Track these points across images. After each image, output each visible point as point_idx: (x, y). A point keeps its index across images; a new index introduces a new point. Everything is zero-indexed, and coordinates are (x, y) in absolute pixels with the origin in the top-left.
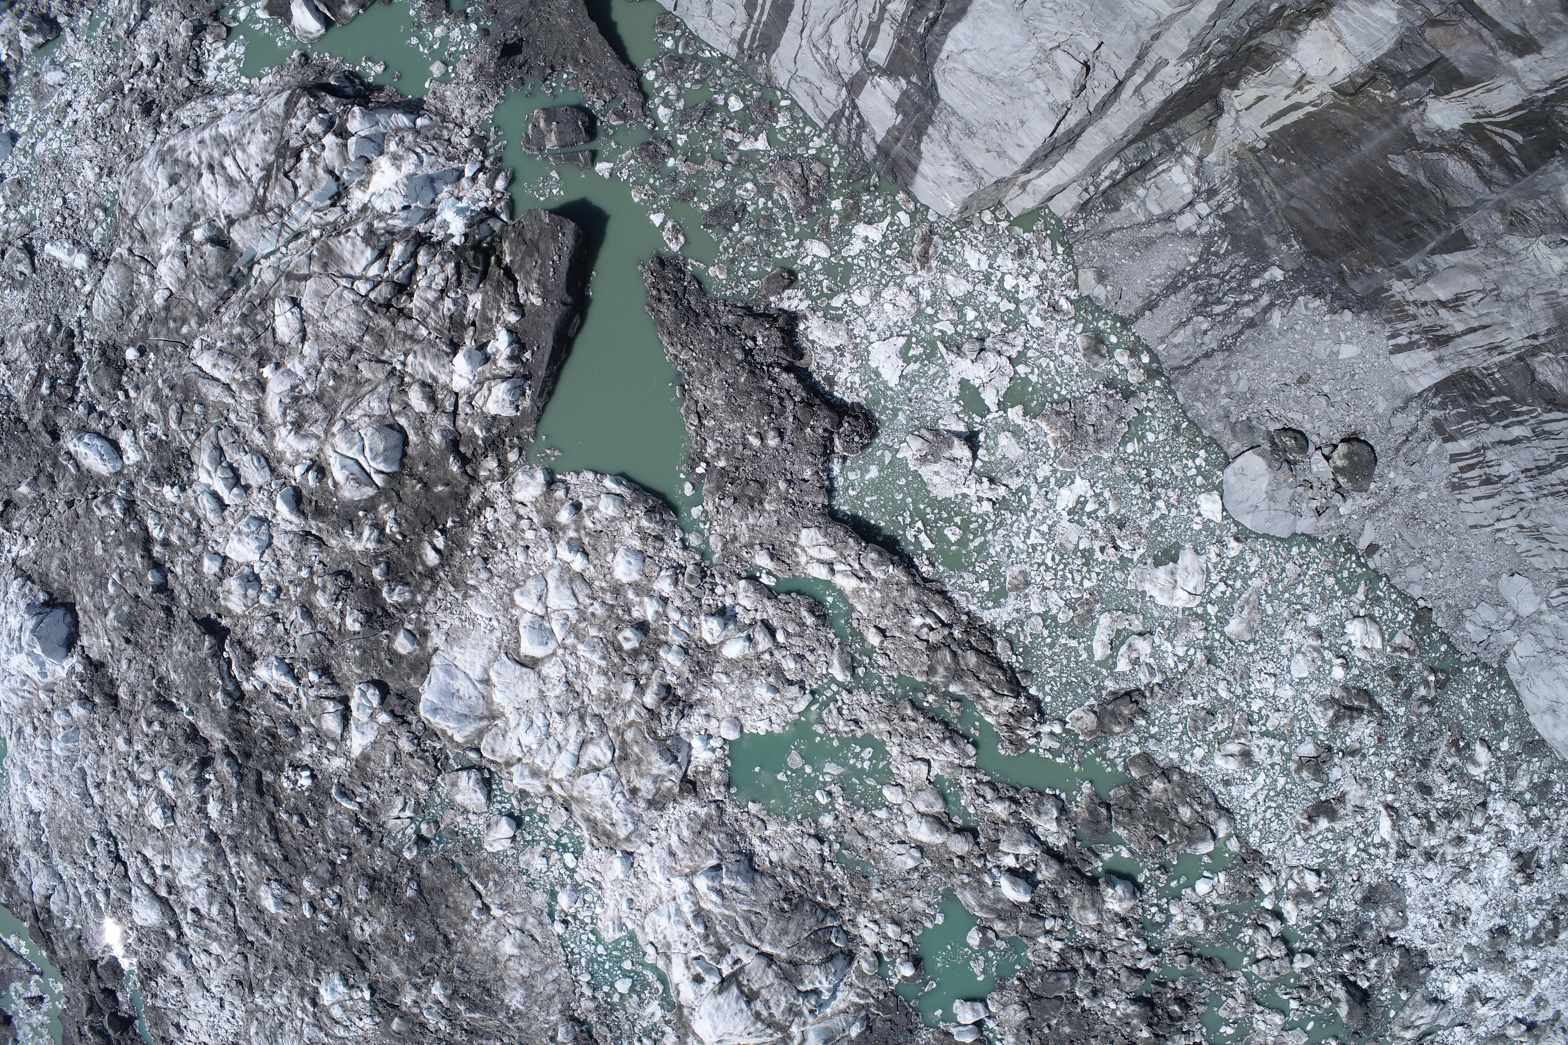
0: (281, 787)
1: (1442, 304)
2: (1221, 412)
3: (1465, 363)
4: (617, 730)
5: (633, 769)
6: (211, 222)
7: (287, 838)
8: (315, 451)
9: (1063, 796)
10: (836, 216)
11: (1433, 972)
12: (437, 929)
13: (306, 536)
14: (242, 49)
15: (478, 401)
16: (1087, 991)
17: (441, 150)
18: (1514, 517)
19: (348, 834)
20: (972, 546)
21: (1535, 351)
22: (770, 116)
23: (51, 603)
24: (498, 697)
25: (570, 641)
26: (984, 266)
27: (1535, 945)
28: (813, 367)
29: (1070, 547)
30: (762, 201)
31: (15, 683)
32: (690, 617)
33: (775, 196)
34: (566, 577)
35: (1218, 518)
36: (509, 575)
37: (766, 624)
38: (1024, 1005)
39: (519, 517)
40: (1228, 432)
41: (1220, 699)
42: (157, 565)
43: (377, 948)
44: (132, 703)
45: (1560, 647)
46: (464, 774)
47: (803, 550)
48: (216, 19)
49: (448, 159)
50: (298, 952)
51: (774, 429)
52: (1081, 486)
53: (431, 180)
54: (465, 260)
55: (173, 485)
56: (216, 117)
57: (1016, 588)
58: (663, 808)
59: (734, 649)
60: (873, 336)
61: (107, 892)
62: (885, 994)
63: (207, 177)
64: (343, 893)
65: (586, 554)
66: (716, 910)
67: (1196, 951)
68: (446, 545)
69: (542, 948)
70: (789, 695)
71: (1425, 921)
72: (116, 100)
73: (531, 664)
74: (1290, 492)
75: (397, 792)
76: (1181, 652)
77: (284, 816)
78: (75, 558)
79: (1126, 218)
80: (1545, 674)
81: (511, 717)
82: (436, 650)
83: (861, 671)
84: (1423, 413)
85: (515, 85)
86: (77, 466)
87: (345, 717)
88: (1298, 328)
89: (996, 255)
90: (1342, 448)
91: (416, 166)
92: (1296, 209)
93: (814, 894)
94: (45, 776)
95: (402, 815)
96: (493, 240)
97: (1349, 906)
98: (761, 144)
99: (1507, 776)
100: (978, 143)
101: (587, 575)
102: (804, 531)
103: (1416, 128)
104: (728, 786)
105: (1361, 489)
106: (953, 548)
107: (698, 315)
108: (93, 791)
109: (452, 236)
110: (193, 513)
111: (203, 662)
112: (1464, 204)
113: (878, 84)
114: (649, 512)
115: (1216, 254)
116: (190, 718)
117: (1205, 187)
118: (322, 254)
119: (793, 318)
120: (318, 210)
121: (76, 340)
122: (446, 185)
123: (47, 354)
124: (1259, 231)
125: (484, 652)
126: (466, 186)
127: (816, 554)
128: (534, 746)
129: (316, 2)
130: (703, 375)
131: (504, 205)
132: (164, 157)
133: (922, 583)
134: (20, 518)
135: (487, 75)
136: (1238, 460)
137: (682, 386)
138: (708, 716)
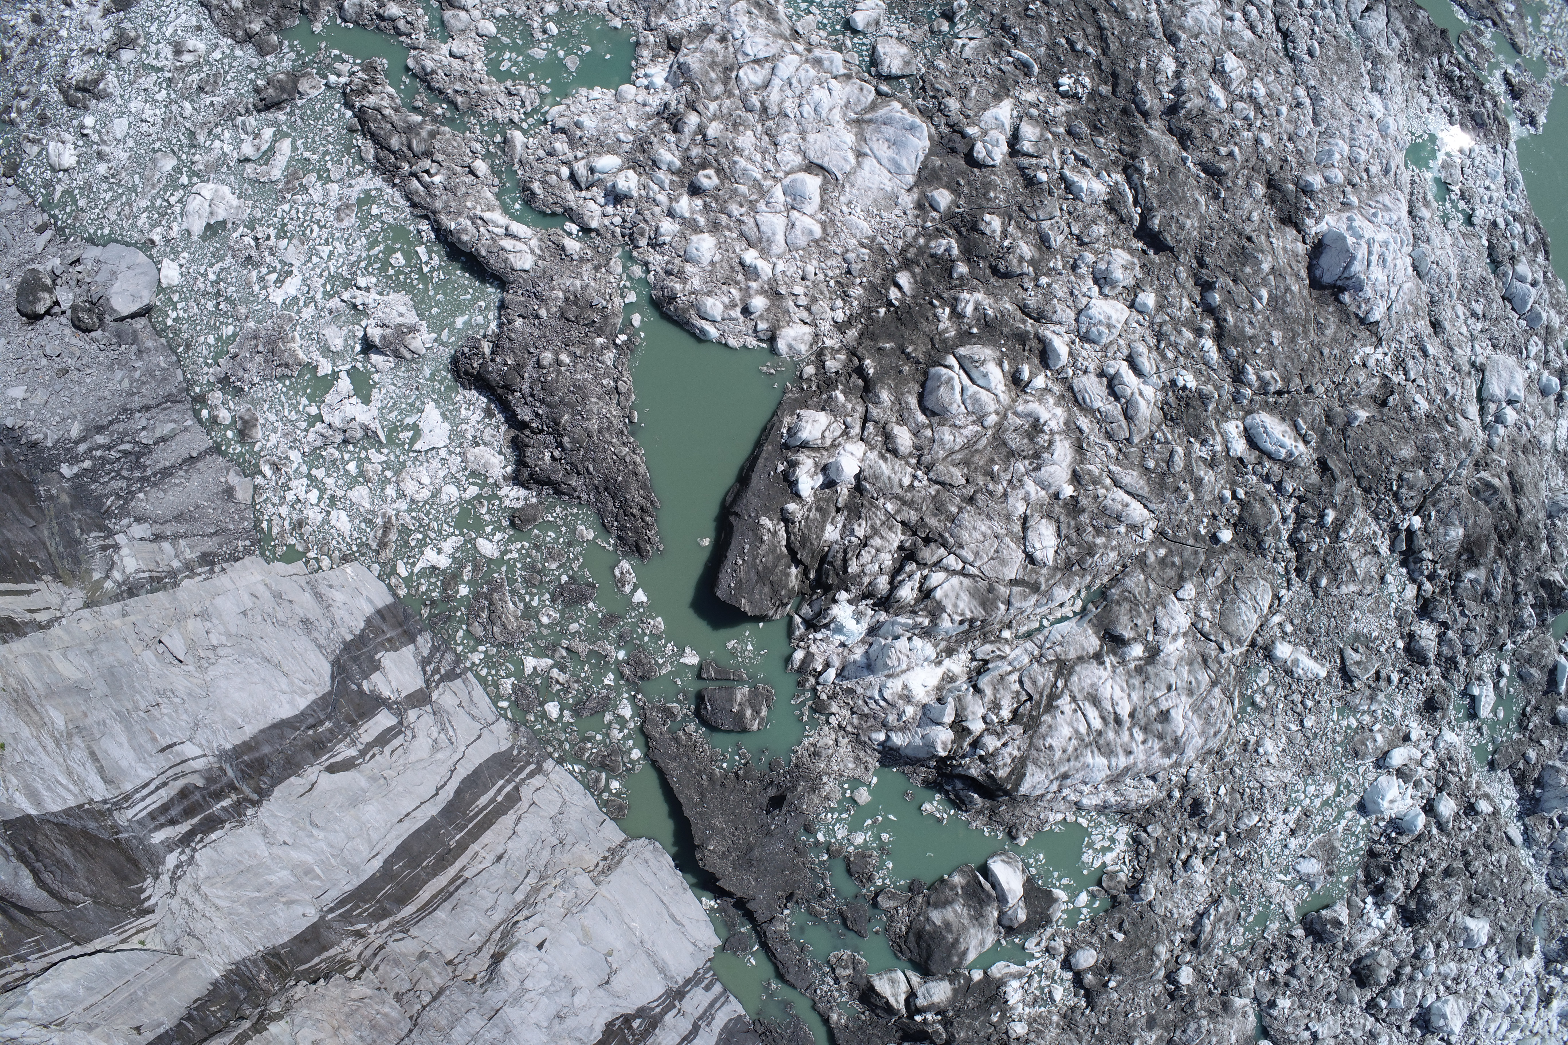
0: (1092, 79)
2: (145, 356)
5: (720, 59)
6: (1123, 662)
7: (1090, 30)
8: (1020, 400)
9: (339, 21)
10: (466, 578)
13: (1040, 317)
14: (1085, 858)
15: (838, 429)
17: (861, 702)
19: (1025, 28)
20: (381, 247)
23: (1337, 290)
24: (849, 138)
25: (768, 184)
26: (334, 513)
28: (503, 428)
29: (295, 241)
32: (647, 197)
33: (521, 606)
34: (765, 244)
35: (166, 262)
36: (826, 254)
37: (577, 185)
39: (808, 309)
40: (142, 338)
41: (192, 102)
42: (1210, 310)
44: (1251, 178)
46: (895, 70)
47: (532, 252)
48: (1114, 898)
49: (853, 691)
51: (543, 368)
52: (277, 297)
53: (869, 666)
54: (838, 575)
55: (1184, 388)
56: (1114, 781)
57: (348, 206)
58: (700, 26)
59: (609, 163)
60: (443, 453)
65: (742, 264)
68: (887, 290)
70: (566, 119)
72: (1236, 827)
73: (812, 167)
74: (97, 278)
75: (969, 63)
76: (217, 143)
77: (1090, 49)
78: (1306, 332)
81: (838, 118)
82: (909, 190)
83: (498, 139)
85: (779, 764)
86: (1296, 427)
87: (1015, 138)
88: (57, 419)
89: (322, 524)
91: (885, 686)
94: (1360, 123)
95: (966, 41)
96: (810, 595)
100: (300, 612)
101: (744, 245)
102: (527, 267)
104: (638, 43)
105: (36, 276)
107: (606, 489)
108: (1307, 101)
109: (848, 602)
110: (1164, 357)
111: (1162, 205)
113: (393, 693)
114: (673, 298)
115: (119, 497)
116: (1184, 155)
118: (994, 603)
119: (517, 480)
120: (1000, 657)
121: (1294, 565)
122: (855, 662)
123: (1328, 555)
124: (73, 508)
125: (859, 181)
126: (835, 657)
127: (520, 246)
128: (816, 87)
129: (993, 893)
130: (608, 428)
131: (797, 633)
132: (1175, 746)
133: (429, 215)
134: (1371, 385)
135: (807, 779)
136: (134, 308)
137: (631, 422)
138: (644, 105)
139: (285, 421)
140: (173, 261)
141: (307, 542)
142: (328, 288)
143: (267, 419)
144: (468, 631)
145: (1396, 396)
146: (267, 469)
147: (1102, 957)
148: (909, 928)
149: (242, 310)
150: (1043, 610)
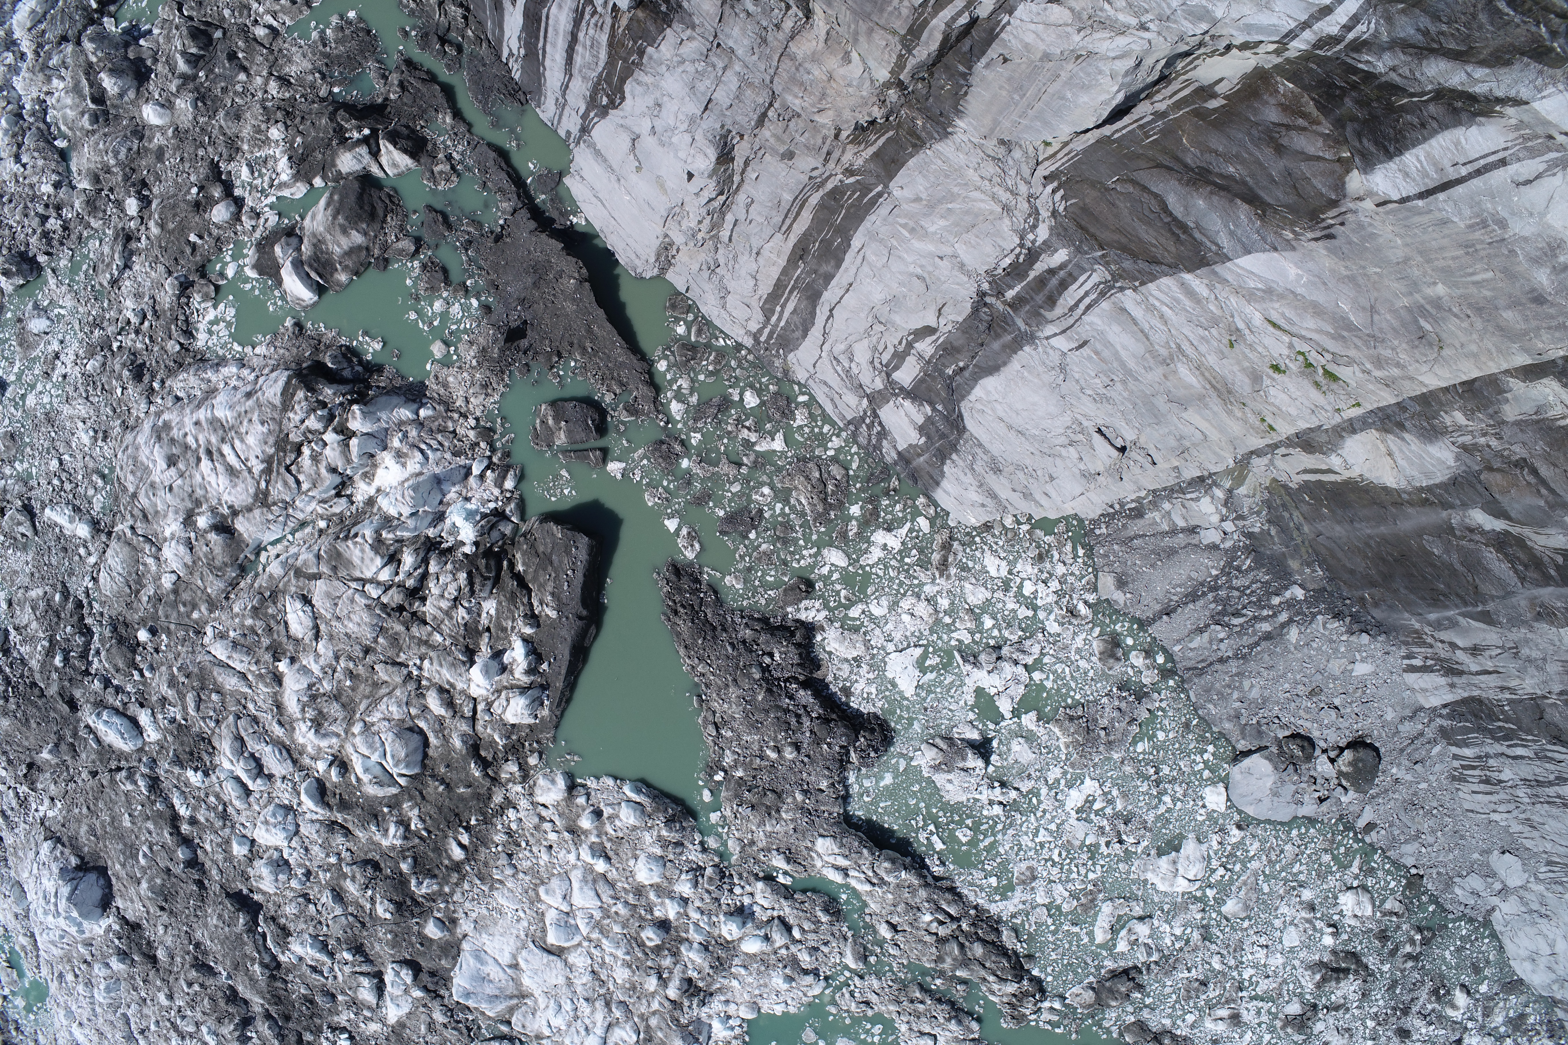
1: (1460, 648)
2: (1232, 713)
3: (1476, 693)
4: (642, 1017)
6: (213, 510)
8: (336, 748)
10: (854, 523)
13: (332, 826)
14: (231, 312)
15: (497, 708)
17: (446, 444)
20: (982, 846)
22: (788, 414)
23: (83, 868)
24: (527, 982)
25: (595, 935)
26: (1004, 573)
28: (830, 678)
29: (1077, 843)
30: (779, 506)
31: (53, 936)
32: (710, 915)
33: (792, 501)
34: (590, 878)
35: (1222, 808)
36: (532, 871)
37: (782, 921)
39: (542, 818)
40: (1238, 730)
41: (1212, 970)
42: (186, 841)
44: (171, 965)
45: (1544, 912)
47: (819, 855)
48: (203, 276)
49: (456, 454)
51: (791, 744)
52: (1090, 786)
53: (438, 481)
54: (477, 569)
55: (196, 770)
56: (211, 393)
57: (1023, 882)
59: (752, 946)
60: (890, 647)
63: (206, 463)
65: (608, 859)
68: (471, 842)
70: (805, 983)
72: (105, 358)
73: (557, 952)
74: (1294, 788)
76: (1178, 931)
78: (103, 826)
79: (1150, 525)
80: (1527, 930)
81: (540, 1000)
82: (465, 936)
83: (872, 959)
84: (1430, 721)
85: (520, 372)
86: (98, 741)
87: (380, 989)
88: (1314, 645)
89: (1016, 560)
90: (1348, 753)
91: (422, 465)
94: (89, 1019)
96: (504, 543)
98: (778, 444)
99: (1484, 1015)
100: (1004, 480)
101: (609, 875)
102: (820, 841)
103: (1456, 522)
105: (1364, 791)
106: (964, 848)
107: (714, 629)
109: (464, 544)
110: (217, 797)
111: (239, 937)
112: (1494, 593)
113: (902, 405)
114: (670, 822)
115: (1238, 569)
116: (229, 982)
118: (330, 557)
119: (810, 629)
120: (324, 502)
121: (85, 611)
122: (454, 484)
123: (57, 623)
124: (1284, 554)
125: (512, 941)
126: (474, 486)
127: (831, 859)
128: (563, 1028)
129: (307, 269)
130: (720, 689)
131: (513, 505)
132: (161, 432)
133: (933, 882)
134: (44, 781)
135: (491, 360)
136: (1247, 762)
137: (700, 696)
138: (727, 1002)
139: (1068, 662)
140: (1214, 811)
141: (1032, 540)
142: (1034, 800)
143: (1089, 661)
144: (847, 470)
145: (21, 774)
146: (1082, 609)
147: (207, 216)
148: (384, 221)
149: (1128, 769)
150: (293, 550)
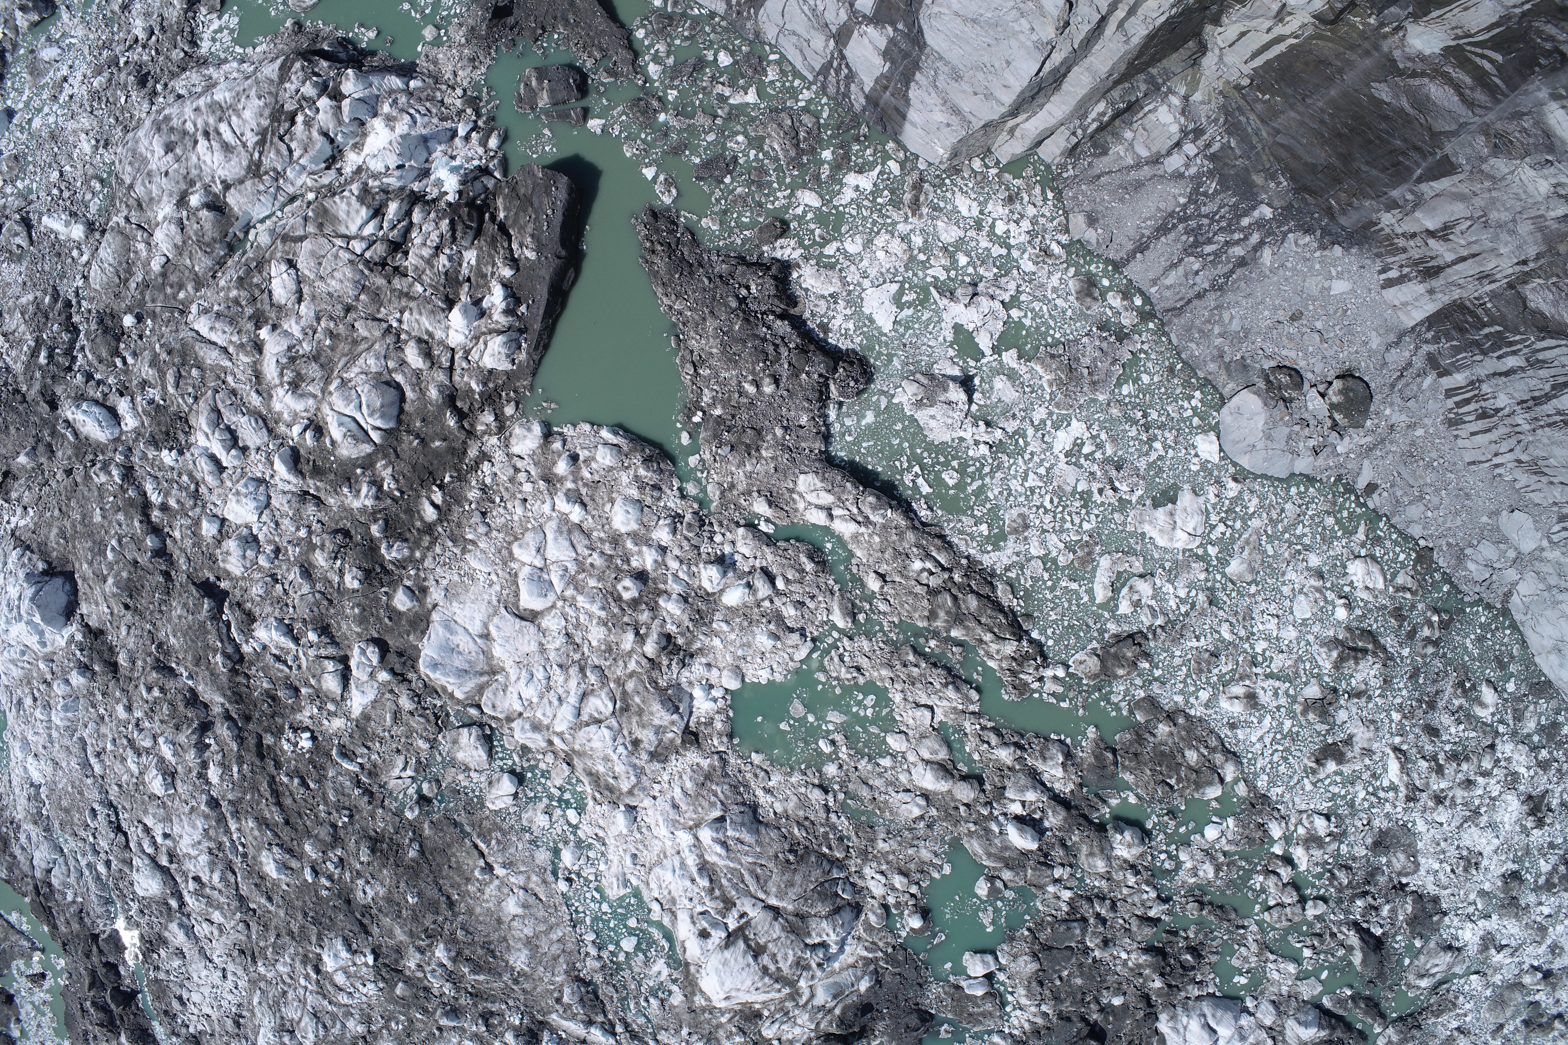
0: (282, 750)
1: (1431, 234)
2: (1215, 352)
3: (1456, 294)
4: (618, 681)
5: (635, 719)
6: (207, 188)
7: (288, 801)
8: (312, 411)
9: (1068, 741)
11: (1446, 919)
12: (440, 890)
13: (304, 495)
14: (236, 20)
15: (474, 356)
16: (1098, 941)
17: (434, 111)
18: (1511, 450)
19: (349, 796)
20: (970, 489)
21: (1525, 277)
22: (760, 70)
23: (50, 572)
24: (498, 651)
25: (569, 593)
27: (1549, 890)
28: (807, 315)
31: (14, 654)
32: (689, 565)
33: (766, 148)
34: (565, 529)
35: (1215, 458)
36: (507, 528)
37: (765, 572)
38: (1035, 956)
39: (517, 470)
40: (1223, 372)
42: (156, 530)
43: (380, 911)
44: (132, 670)
45: (1563, 584)
46: (465, 731)
47: (801, 496)
49: (441, 120)
50: (300, 917)
51: (770, 375)
53: (425, 140)
54: (460, 217)
55: (171, 449)
56: (211, 85)
57: (1015, 531)
58: (665, 760)
59: (734, 597)
60: (866, 283)
61: (108, 863)
62: (894, 947)
63: (202, 143)
64: (345, 856)
65: (584, 505)
66: (721, 863)
67: (1207, 898)
68: (445, 501)
69: (546, 907)
70: (790, 642)
71: (1436, 866)
72: (112, 73)
73: (531, 617)
74: (1287, 430)
75: (398, 751)
77: (285, 779)
78: (74, 526)
79: (1115, 161)
80: (1548, 613)
81: (511, 671)
82: (435, 606)
83: (861, 617)
84: (1417, 348)
85: (506, 46)
86: (76, 434)
87: (345, 676)
88: (1289, 265)
90: (1337, 385)
91: (410, 126)
92: (1282, 145)
93: (820, 845)
94: (45, 747)
95: (403, 775)
96: (487, 198)
97: (1360, 851)
98: (751, 97)
99: (1514, 718)
100: (965, 86)
101: (585, 526)
102: (802, 477)
103: (1397, 54)
104: (731, 736)
105: (1359, 425)
106: (951, 492)
107: (691, 265)
108: (93, 760)
109: (446, 193)
110: (191, 476)
111: (202, 625)
112: (1447, 128)
113: (865, 33)
114: (647, 461)
115: (1205, 194)
116: (190, 682)
117: (1191, 126)
118: (317, 215)
119: (786, 267)
120: (313, 173)
121: (73, 310)
122: (440, 144)
123: (44, 324)
124: (1247, 170)
125: (483, 607)
126: (459, 146)
127: (814, 499)
128: (535, 700)
130: (697, 325)
131: (496, 163)
132: (160, 126)
133: (921, 527)
134: (18, 490)
135: (479, 37)
136: (1234, 399)
137: (677, 336)
138: (709, 665)
139: (1044, 299)
140: (1208, 461)
141: (1001, 183)
142: (1021, 441)
143: (1066, 300)
144: (818, 118)
150: (282, 223)
